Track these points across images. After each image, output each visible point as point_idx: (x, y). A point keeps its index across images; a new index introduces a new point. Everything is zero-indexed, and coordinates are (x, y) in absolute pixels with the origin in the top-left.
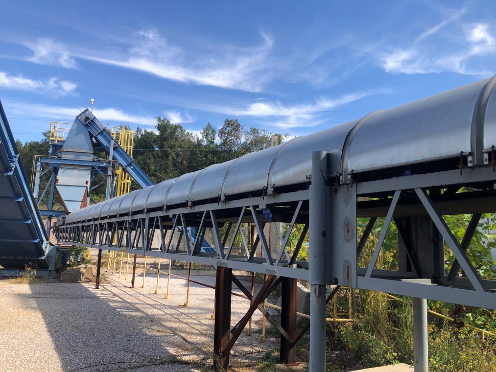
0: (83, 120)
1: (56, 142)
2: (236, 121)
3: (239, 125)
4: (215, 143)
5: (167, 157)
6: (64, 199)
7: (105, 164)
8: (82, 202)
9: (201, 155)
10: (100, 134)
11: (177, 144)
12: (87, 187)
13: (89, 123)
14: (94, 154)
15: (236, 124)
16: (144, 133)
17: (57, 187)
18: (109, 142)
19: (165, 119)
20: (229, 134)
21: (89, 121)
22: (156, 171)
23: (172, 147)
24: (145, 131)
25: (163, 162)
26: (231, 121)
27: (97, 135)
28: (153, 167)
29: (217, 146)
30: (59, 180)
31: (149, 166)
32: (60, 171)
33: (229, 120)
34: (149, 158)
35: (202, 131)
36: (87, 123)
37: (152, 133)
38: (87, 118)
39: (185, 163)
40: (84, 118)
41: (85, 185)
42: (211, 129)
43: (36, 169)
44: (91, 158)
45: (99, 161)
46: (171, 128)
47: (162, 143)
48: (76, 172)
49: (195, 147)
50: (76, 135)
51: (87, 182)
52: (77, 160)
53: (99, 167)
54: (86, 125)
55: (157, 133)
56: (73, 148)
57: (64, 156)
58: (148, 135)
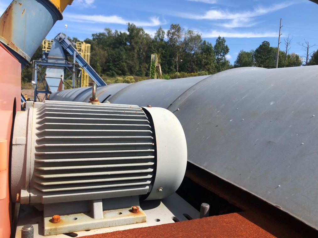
0: (59, 39)
1: (46, 52)
2: (178, 25)
3: (180, 28)
4: (164, 40)
5: (134, 50)
6: (49, 85)
7: (71, 65)
8: (59, 87)
9: (155, 49)
10: (68, 47)
11: (140, 41)
12: (61, 79)
13: (62, 41)
14: (65, 59)
15: (178, 27)
16: (119, 33)
17: (46, 78)
18: (73, 52)
19: (133, 24)
20: (173, 34)
21: (62, 40)
22: (126, 59)
23: (136, 43)
24: (120, 32)
25: (131, 53)
26: (175, 25)
27: (67, 48)
28: (124, 57)
29: (165, 43)
30: (47, 75)
31: (122, 56)
32: (48, 69)
33: (174, 25)
34: (122, 51)
35: (156, 32)
36: (60, 41)
37: (125, 34)
38: (60, 39)
39: (144, 53)
40: (59, 38)
41: (61, 77)
42: (162, 31)
43: (34, 68)
44: (63, 62)
45: (68, 64)
46: (136, 30)
47: (131, 40)
48: (56, 70)
49: (151, 43)
50: (56, 48)
51: (62, 76)
52: (56, 63)
53: (68, 67)
54: (60, 42)
55: (128, 33)
56: (54, 56)
57: (49, 61)
58: (122, 35)
